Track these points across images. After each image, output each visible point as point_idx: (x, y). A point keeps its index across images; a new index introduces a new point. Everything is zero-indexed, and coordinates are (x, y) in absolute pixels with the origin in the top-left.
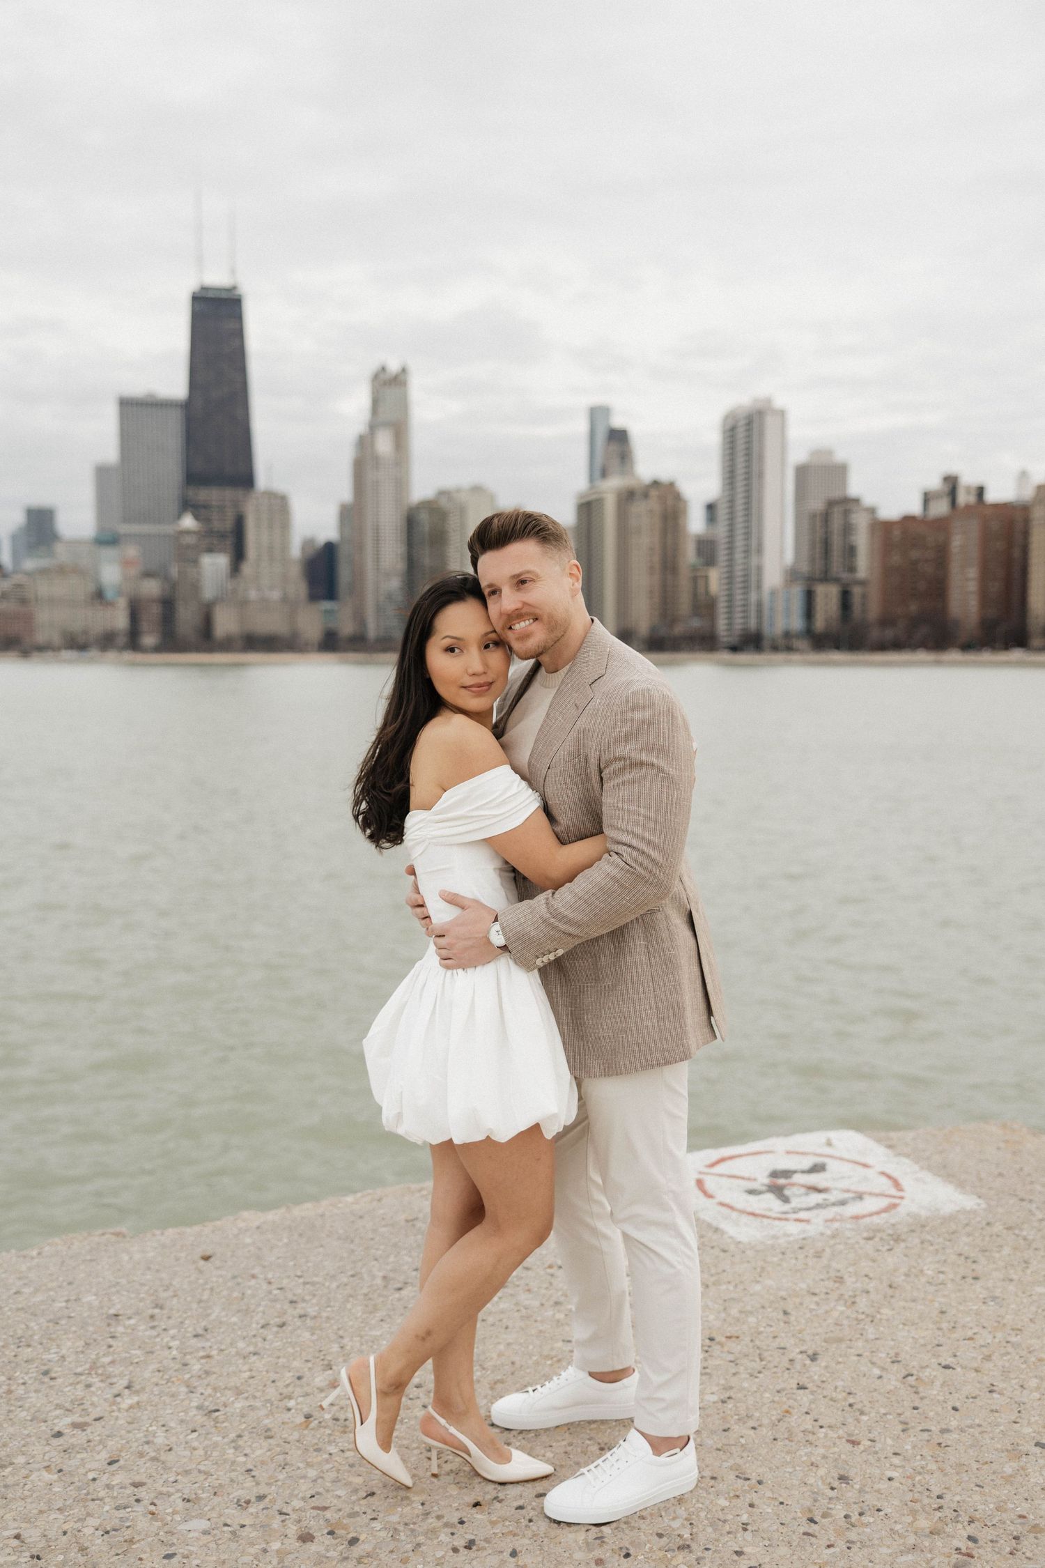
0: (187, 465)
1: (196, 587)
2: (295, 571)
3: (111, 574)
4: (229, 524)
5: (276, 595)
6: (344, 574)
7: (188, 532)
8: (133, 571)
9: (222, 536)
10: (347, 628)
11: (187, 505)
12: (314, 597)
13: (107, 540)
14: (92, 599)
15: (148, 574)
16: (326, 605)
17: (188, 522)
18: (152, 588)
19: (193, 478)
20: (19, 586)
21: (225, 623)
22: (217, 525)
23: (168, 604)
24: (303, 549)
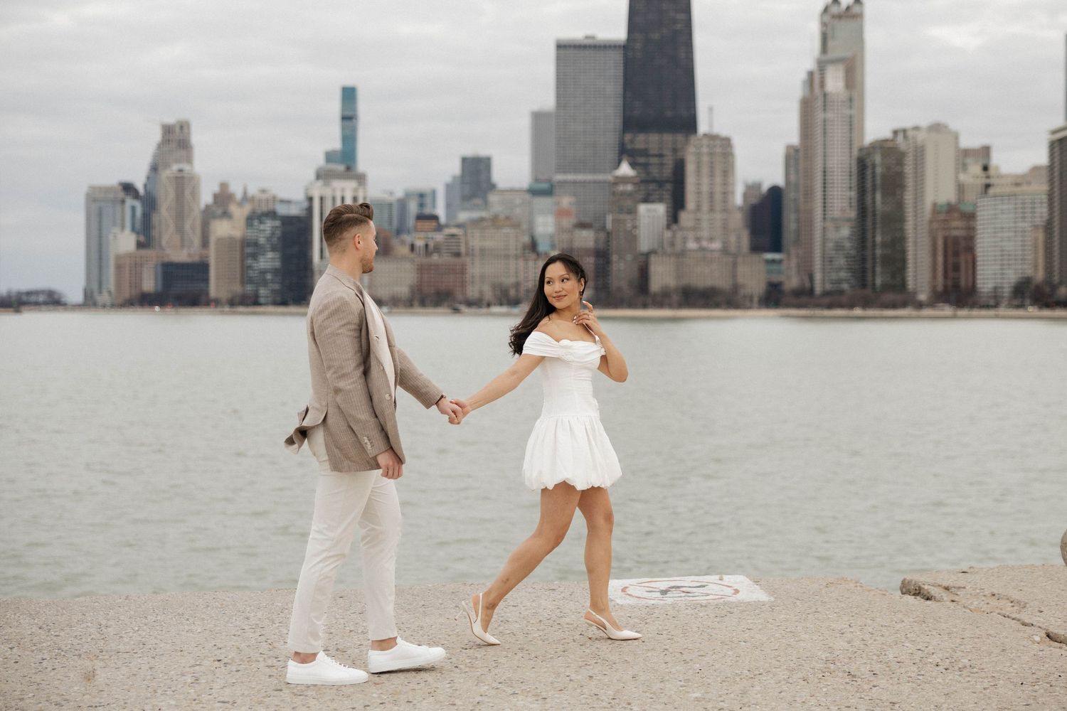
0: (624, 110)
1: (632, 238)
2: (737, 220)
3: (545, 226)
4: (668, 171)
5: (717, 245)
6: (790, 223)
7: (624, 180)
8: (568, 222)
9: (660, 183)
10: (792, 281)
11: (624, 152)
12: (756, 248)
13: (542, 190)
14: (524, 250)
15: (582, 226)
16: (770, 256)
17: (625, 169)
18: (586, 239)
19: (630, 123)
20: (453, 236)
21: (662, 276)
22: (655, 171)
23: (603, 255)
24: (745, 196)
